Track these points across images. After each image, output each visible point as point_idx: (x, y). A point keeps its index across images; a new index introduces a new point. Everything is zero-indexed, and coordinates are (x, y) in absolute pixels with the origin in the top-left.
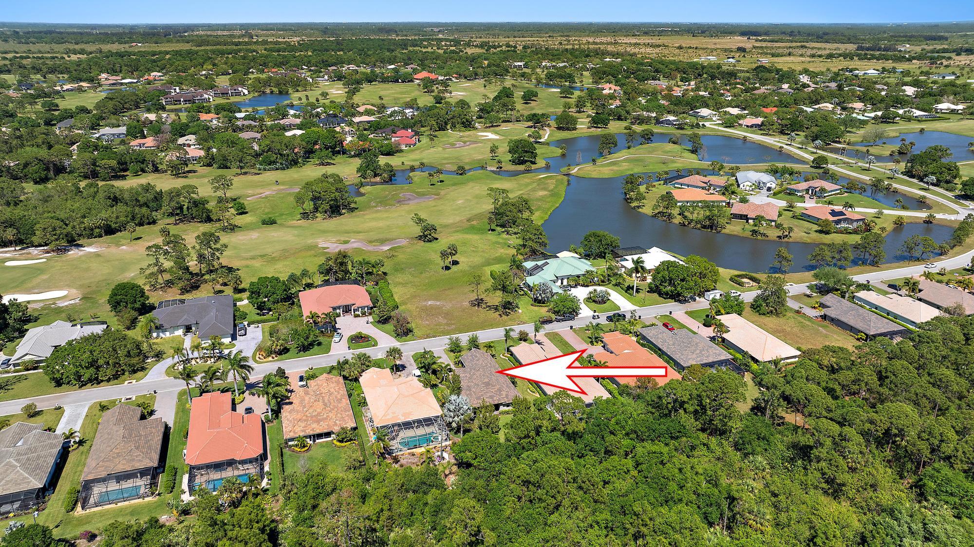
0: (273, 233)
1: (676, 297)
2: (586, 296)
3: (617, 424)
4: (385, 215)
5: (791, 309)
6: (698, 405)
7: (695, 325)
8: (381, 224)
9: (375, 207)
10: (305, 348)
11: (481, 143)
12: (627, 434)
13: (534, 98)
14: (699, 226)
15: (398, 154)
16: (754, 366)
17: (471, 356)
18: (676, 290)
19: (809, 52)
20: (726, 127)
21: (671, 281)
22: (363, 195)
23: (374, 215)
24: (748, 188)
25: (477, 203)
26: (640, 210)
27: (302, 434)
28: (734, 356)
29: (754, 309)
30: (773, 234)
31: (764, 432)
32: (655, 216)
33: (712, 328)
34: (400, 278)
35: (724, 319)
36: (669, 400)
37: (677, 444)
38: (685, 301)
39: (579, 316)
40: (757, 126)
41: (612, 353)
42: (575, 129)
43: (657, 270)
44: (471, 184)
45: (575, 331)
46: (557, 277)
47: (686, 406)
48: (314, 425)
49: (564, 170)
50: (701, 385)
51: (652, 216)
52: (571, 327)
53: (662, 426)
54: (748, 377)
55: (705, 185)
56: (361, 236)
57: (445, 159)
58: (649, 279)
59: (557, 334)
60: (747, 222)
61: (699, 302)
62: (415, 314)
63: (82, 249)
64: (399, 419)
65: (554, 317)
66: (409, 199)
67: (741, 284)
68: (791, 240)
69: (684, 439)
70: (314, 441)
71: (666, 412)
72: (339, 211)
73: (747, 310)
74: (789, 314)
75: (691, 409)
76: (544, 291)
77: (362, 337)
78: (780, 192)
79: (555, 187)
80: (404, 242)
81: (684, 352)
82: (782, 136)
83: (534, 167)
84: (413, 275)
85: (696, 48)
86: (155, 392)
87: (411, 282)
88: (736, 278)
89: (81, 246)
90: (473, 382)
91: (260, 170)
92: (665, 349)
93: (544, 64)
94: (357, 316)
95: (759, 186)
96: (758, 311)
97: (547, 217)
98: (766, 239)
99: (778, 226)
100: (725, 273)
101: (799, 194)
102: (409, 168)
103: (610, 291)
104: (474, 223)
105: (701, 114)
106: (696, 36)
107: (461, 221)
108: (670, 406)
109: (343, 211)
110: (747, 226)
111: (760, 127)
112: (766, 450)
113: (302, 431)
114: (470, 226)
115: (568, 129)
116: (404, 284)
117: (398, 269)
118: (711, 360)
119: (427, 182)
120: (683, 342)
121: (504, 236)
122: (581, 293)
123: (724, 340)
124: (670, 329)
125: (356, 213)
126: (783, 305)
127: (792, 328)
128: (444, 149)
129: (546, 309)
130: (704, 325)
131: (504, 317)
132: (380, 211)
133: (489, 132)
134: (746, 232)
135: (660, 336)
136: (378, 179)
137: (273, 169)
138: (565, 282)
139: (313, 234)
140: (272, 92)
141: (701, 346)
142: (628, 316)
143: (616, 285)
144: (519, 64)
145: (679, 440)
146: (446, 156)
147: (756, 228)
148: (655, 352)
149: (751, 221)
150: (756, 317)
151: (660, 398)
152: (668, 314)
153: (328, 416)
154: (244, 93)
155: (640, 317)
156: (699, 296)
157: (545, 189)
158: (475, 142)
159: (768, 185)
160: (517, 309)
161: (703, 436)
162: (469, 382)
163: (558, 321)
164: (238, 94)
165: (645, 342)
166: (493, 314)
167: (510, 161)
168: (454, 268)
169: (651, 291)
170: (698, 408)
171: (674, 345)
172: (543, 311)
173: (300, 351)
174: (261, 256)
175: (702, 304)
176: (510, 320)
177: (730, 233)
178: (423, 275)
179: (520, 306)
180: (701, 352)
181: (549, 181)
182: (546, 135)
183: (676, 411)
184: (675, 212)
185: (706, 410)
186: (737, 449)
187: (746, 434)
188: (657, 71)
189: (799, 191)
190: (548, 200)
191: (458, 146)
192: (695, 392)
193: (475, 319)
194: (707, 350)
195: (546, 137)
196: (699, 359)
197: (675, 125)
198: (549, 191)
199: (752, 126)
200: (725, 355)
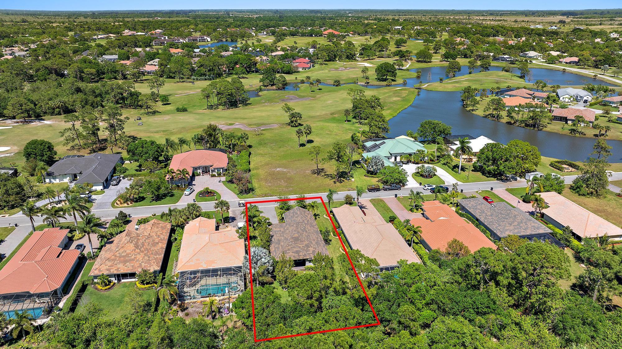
0: (182, 117)
1: (499, 175)
2: (414, 171)
3: (417, 291)
4: (269, 108)
5: (612, 193)
6: (512, 279)
7: (514, 201)
8: (264, 114)
9: (264, 103)
10: (158, 198)
11: (357, 68)
12: (427, 304)
13: (404, 45)
14: (523, 125)
15: (296, 73)
16: (575, 242)
17: (293, 213)
18: (498, 169)
19: (617, 23)
20: (549, 63)
21: (495, 161)
22: (260, 96)
23: (261, 108)
24: (567, 100)
25: (342, 103)
26: (474, 112)
27: (106, 273)
28: (553, 230)
29: (574, 190)
30: (590, 132)
31: (592, 316)
32: (486, 117)
33: (531, 204)
34: (262, 150)
35: (544, 196)
36: (478, 270)
37: (483, 321)
38: (507, 180)
39: (406, 187)
40: (574, 62)
41: (427, 219)
42: (430, 62)
43: (482, 151)
44: (342, 92)
45: (399, 199)
46: (391, 154)
47: (500, 278)
48: (121, 266)
49: (417, 85)
50: (517, 257)
51: (484, 117)
52: (396, 196)
53: (469, 299)
54: (568, 252)
55: (530, 96)
56: (245, 121)
57: (328, 77)
58: (475, 160)
59: (382, 200)
60: (566, 123)
61: (520, 182)
62: (262, 177)
63: (43, 121)
64: (202, 266)
65: (381, 186)
66: (292, 99)
67: (560, 169)
68: (607, 138)
69: (492, 316)
70: (119, 280)
71: (474, 282)
72: (236, 105)
73: (566, 190)
74: (609, 197)
75: (505, 282)
76: (376, 164)
77: (209, 193)
78: (595, 104)
79: (408, 96)
80: (276, 126)
81: (501, 223)
82: (596, 69)
83: (393, 83)
84: (272, 149)
85: (528, 22)
86: (16, 225)
87: (269, 154)
88: (556, 164)
89: (43, 120)
90: (283, 236)
91: (194, 80)
92: (482, 219)
93: (415, 28)
94: (213, 176)
95: (577, 99)
96: (578, 192)
97: (395, 114)
98: (584, 136)
99: (595, 127)
100: (545, 160)
101: (613, 105)
102: (300, 81)
103: (437, 168)
104: (336, 116)
105: (529, 55)
106: (528, 16)
107: (326, 114)
108: (478, 277)
109: (240, 105)
110: (566, 126)
111: (576, 63)
112: (593, 337)
113: (108, 270)
114: (332, 118)
115: (425, 62)
116: (262, 155)
117: (262, 143)
118: (528, 232)
119: (309, 90)
120: (501, 214)
121: (357, 125)
122: (410, 169)
123: (543, 215)
124: (490, 202)
125: (249, 106)
126: (604, 188)
127: (614, 209)
128: (329, 71)
129: (377, 179)
130: (524, 201)
131: (338, 184)
132: (267, 106)
133: (366, 62)
134: (565, 131)
135: (479, 207)
136: (274, 87)
137: (203, 80)
138: (398, 159)
139: (210, 119)
140: (227, 41)
141: (519, 218)
142: (450, 189)
143: (444, 164)
144: (399, 27)
145: (487, 316)
146: (330, 75)
147: (574, 128)
148: (473, 222)
149: (570, 123)
150: (576, 197)
151: (468, 266)
152: (489, 190)
153: (135, 258)
154: (207, 40)
155: (462, 191)
156: (521, 176)
157: (398, 96)
158: (354, 68)
159: (585, 98)
160: (351, 178)
161: (515, 314)
162: (281, 236)
163: (385, 190)
164: (204, 40)
165: (463, 211)
166: (329, 181)
167: (376, 79)
168: (309, 146)
169: (475, 169)
170: (513, 282)
171: (491, 216)
172: (374, 181)
173: (153, 200)
174: (164, 131)
175: (522, 183)
176: (343, 186)
177: (551, 131)
178: (281, 149)
179: (354, 176)
180: (519, 224)
181: (403, 92)
182: (407, 65)
183: (486, 282)
184: (504, 114)
185: (521, 285)
186: (557, 334)
187: (568, 317)
188: (497, 32)
189: (613, 103)
190: (400, 103)
191: (340, 69)
192: (510, 264)
193: (312, 184)
194: (526, 223)
195: (408, 66)
196: (516, 231)
197: (508, 61)
198: (402, 98)
199: (570, 63)
200: (544, 229)
